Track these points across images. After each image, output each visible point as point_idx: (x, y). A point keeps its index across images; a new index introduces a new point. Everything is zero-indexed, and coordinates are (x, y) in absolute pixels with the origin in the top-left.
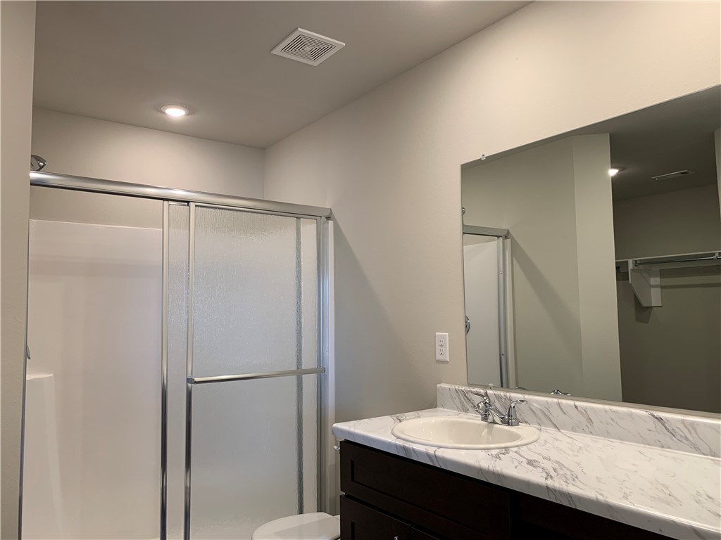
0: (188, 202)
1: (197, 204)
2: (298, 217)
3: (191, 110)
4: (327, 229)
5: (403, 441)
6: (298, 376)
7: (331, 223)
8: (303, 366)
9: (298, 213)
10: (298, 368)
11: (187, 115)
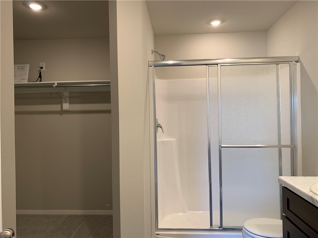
0: (217, 64)
1: (221, 65)
2: (277, 63)
3: (223, 21)
4: (296, 68)
5: (313, 194)
6: (279, 148)
7: (298, 64)
8: (281, 143)
9: (278, 61)
10: (279, 144)
11: (221, 23)
